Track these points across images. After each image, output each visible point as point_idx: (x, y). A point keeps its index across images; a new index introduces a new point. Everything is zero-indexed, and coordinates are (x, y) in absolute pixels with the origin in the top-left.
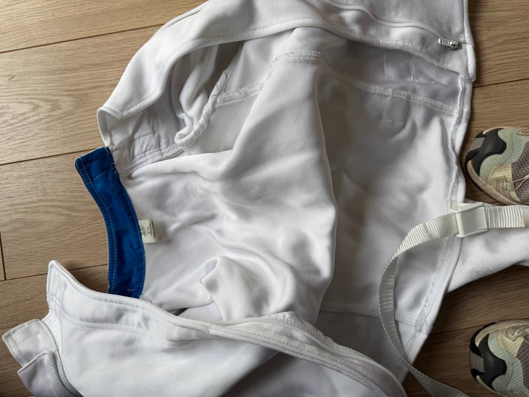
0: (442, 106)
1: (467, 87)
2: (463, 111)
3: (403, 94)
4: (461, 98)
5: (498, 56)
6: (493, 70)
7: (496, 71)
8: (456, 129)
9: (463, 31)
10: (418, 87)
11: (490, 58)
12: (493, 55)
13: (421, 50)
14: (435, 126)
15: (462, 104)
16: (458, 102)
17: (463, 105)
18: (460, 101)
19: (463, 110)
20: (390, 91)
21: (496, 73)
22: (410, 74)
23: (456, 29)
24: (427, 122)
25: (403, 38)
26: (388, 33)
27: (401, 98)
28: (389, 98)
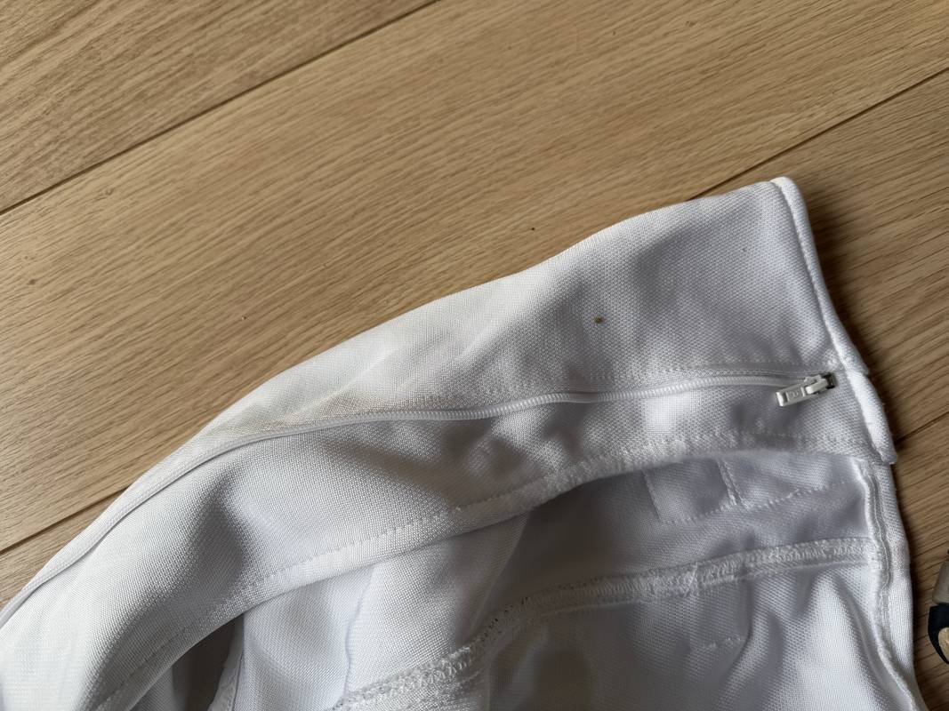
0: (832, 550)
1: (879, 478)
2: (888, 549)
3: (726, 572)
4: (872, 515)
5: (921, 344)
6: (921, 384)
7: (930, 384)
8: (885, 599)
9: (827, 343)
10: (756, 527)
11: (906, 354)
12: (910, 344)
13: (739, 439)
14: (827, 605)
15: (881, 526)
16: (869, 523)
17: (884, 531)
18: (874, 522)
19: (886, 544)
20: (691, 579)
21: (933, 388)
22: (725, 488)
23: (810, 341)
24: (803, 604)
25: (683, 426)
26: (636, 419)
27: (724, 584)
28: (693, 598)
